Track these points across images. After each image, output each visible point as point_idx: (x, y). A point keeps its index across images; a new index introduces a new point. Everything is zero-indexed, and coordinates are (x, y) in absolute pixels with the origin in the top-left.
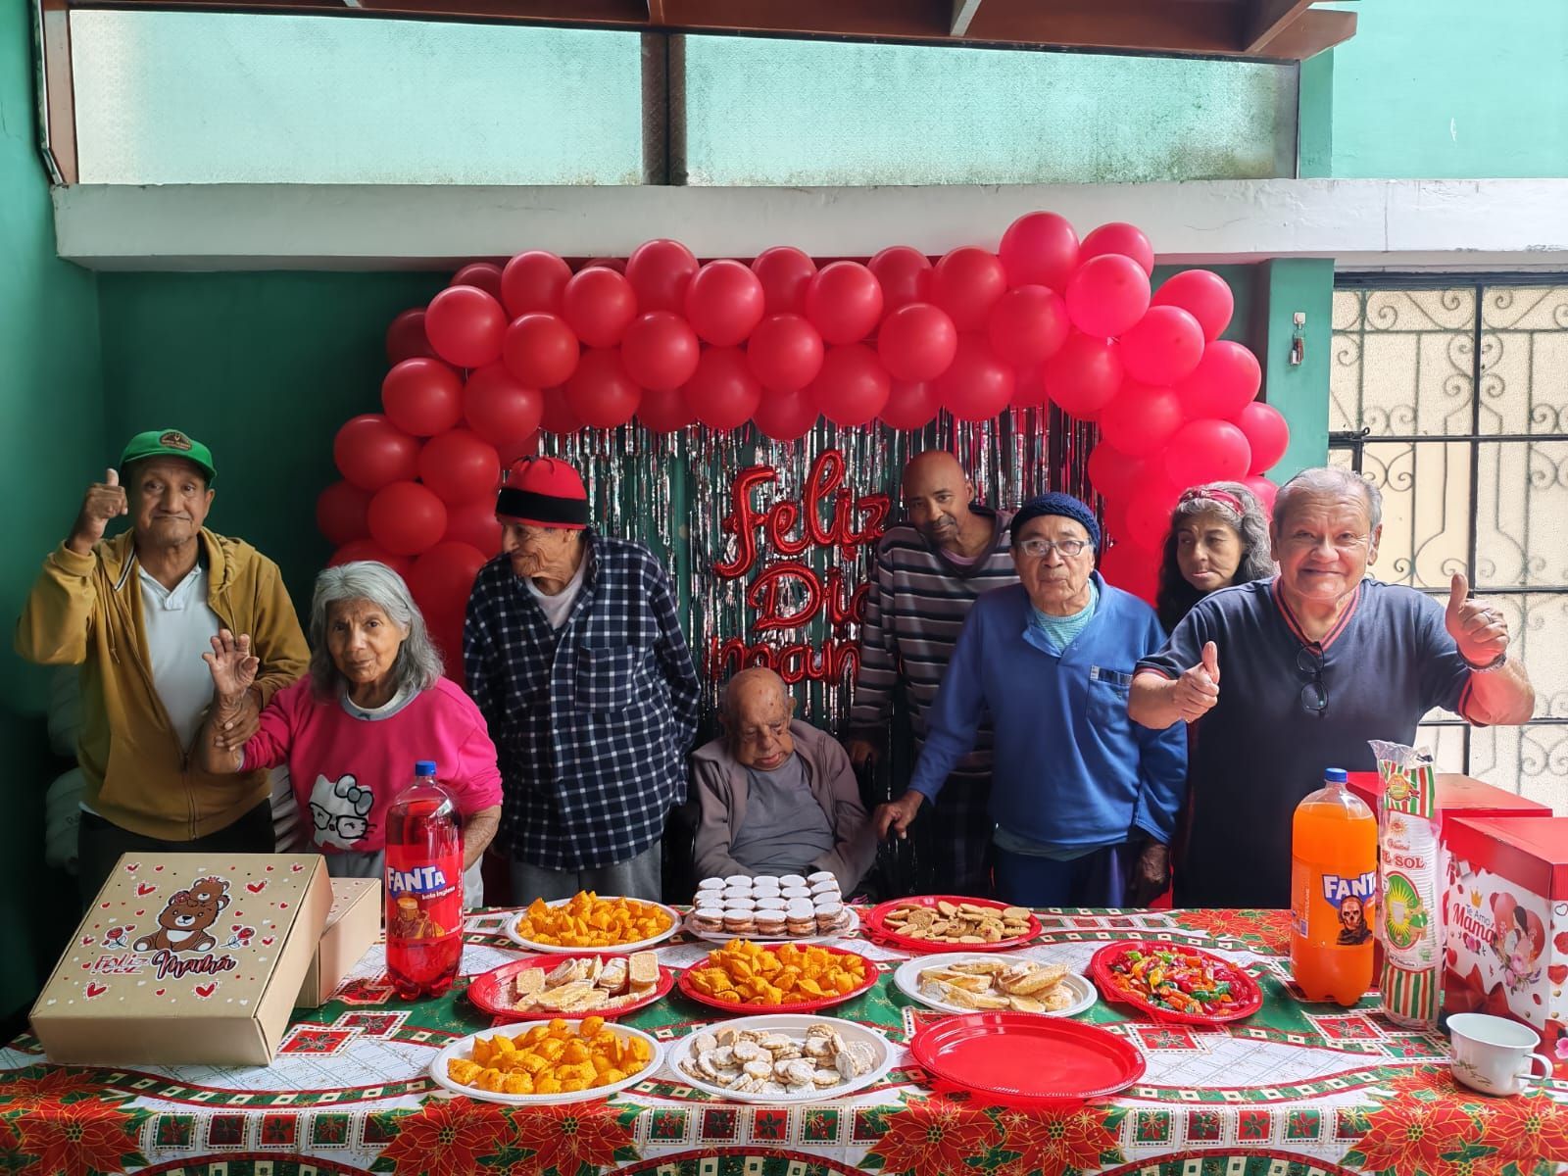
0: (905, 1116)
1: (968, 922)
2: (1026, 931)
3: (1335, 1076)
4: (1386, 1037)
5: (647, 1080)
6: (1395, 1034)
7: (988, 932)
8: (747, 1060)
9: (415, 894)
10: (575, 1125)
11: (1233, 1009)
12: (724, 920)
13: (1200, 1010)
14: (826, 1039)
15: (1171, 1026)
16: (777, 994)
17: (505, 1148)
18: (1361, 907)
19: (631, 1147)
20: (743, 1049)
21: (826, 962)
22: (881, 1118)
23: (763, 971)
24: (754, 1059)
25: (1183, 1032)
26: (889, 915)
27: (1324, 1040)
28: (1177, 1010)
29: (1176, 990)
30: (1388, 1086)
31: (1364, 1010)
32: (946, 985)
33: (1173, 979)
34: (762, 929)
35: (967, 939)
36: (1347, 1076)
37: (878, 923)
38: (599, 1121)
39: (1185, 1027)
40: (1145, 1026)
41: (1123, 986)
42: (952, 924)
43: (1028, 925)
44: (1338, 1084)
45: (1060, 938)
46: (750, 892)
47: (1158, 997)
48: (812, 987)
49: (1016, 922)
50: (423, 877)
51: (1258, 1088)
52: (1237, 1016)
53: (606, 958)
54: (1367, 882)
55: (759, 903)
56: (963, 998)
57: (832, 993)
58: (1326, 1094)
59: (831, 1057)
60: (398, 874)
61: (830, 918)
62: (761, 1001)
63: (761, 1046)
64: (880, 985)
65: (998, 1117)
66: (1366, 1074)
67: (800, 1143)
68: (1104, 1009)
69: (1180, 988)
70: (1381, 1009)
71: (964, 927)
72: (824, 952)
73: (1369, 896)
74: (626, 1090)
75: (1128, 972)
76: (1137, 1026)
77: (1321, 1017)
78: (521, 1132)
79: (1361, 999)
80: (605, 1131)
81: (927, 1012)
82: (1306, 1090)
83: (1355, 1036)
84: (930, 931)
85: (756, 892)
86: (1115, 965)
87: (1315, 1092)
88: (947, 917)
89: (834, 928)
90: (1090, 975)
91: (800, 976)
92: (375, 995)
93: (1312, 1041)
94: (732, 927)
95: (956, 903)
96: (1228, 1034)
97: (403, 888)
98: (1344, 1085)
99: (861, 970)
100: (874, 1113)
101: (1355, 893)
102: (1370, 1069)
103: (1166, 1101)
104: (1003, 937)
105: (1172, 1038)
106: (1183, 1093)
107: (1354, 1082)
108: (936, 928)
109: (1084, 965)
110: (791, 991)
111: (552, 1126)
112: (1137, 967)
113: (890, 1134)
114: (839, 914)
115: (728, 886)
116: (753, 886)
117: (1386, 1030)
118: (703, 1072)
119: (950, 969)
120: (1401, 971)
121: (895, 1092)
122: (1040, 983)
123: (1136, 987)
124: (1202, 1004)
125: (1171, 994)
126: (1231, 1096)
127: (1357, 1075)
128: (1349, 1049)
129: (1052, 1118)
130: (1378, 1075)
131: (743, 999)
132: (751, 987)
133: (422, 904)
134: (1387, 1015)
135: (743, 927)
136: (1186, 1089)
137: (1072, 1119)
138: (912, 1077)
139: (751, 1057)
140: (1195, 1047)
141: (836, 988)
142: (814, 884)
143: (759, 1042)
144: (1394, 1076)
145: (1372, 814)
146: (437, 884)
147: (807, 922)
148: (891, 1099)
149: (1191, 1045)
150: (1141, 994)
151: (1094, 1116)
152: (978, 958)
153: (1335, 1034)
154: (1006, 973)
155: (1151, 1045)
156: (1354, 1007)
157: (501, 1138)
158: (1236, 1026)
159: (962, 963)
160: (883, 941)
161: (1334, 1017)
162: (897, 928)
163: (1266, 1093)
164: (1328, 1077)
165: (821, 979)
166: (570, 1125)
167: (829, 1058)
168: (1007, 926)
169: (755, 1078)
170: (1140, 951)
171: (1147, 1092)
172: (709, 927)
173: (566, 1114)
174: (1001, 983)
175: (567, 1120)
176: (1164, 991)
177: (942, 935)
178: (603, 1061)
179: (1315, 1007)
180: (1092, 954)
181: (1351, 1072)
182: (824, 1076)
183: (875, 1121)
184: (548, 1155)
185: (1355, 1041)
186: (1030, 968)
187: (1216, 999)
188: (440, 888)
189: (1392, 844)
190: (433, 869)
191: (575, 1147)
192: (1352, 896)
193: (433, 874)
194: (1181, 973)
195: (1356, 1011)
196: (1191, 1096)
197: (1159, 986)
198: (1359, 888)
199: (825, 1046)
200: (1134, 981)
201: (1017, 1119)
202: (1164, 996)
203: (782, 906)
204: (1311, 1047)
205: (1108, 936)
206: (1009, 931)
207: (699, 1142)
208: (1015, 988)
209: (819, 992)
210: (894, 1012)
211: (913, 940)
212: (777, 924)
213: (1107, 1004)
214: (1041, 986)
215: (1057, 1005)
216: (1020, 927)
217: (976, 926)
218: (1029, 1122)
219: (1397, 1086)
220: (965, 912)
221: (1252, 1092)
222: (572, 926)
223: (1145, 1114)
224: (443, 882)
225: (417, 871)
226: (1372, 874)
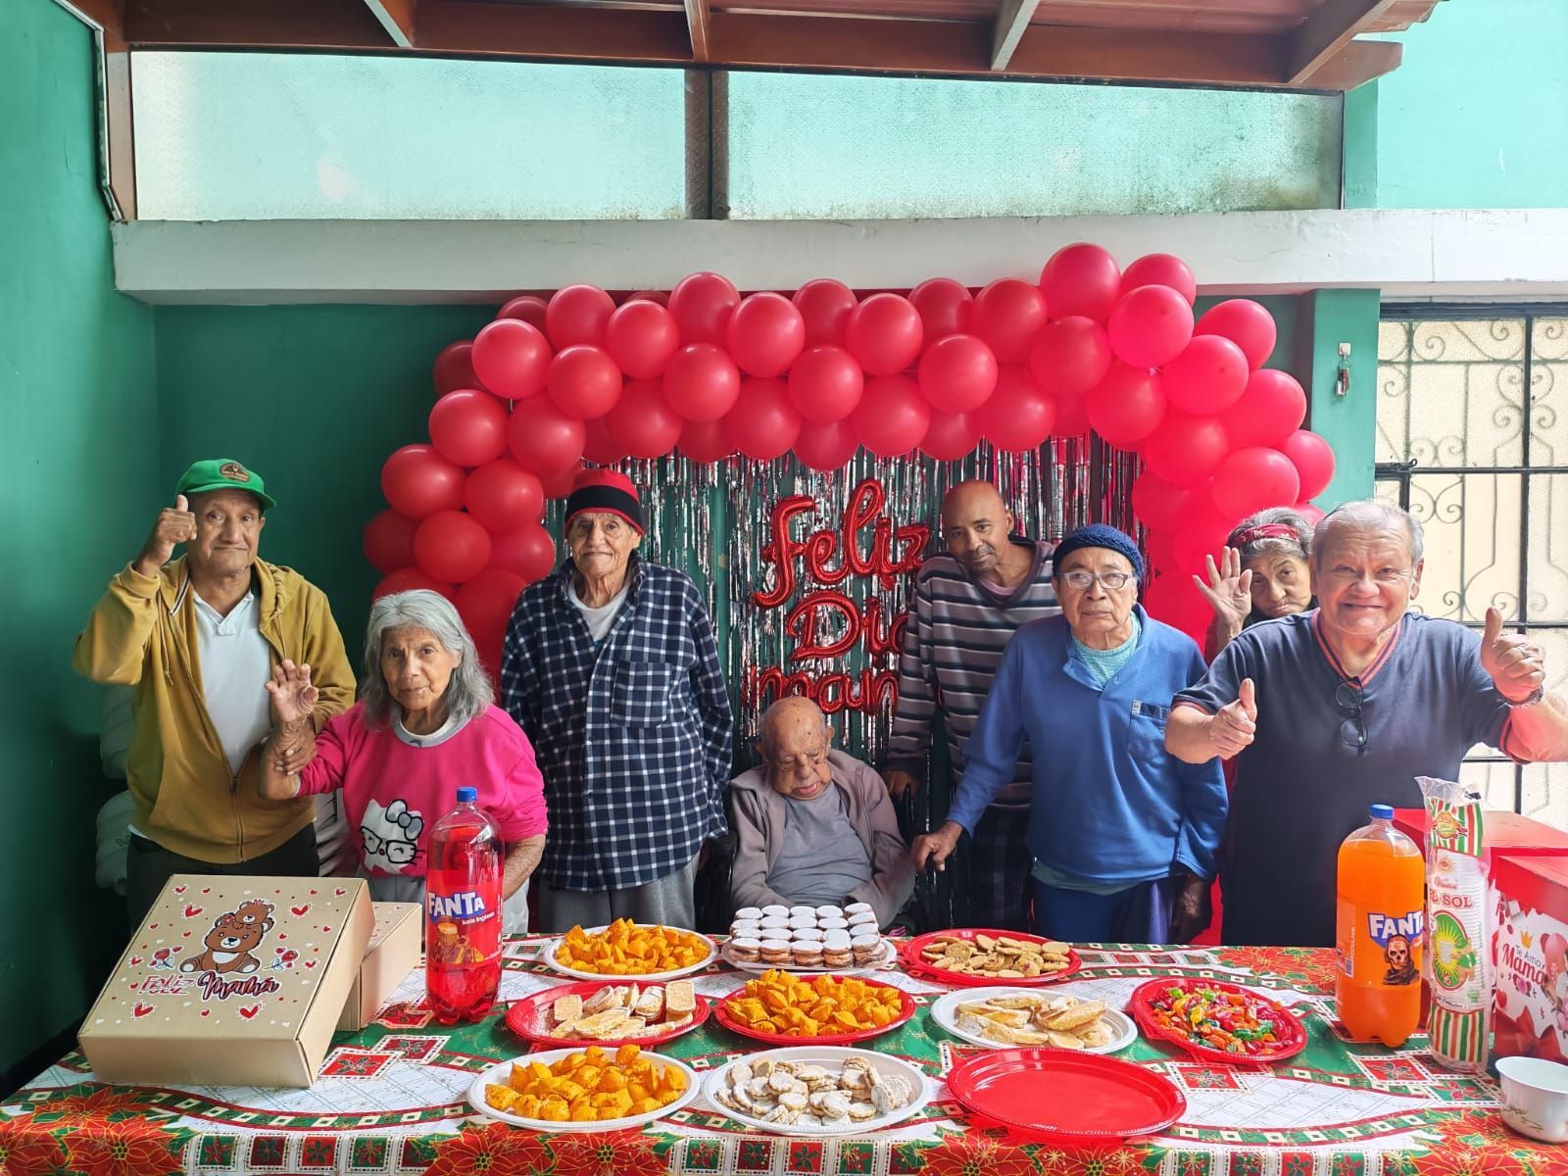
0: (941, 1151)
1: (1007, 956)
2: (1066, 966)
3: (1381, 1118)
4: (1433, 1079)
5: (681, 1109)
6: (1443, 1077)
7: (1027, 967)
8: (783, 1092)
9: (456, 919)
10: (611, 1153)
11: (1277, 1048)
12: (760, 950)
13: (1242, 1049)
14: (862, 1072)
15: (1213, 1065)
16: (812, 1026)
18: (1408, 947)
20: (779, 1081)
21: (863, 994)
22: (917, 1153)
23: (799, 1002)
24: (789, 1090)
25: (1225, 1071)
26: (927, 947)
27: (1369, 1083)
28: (1219, 1048)
29: (1218, 1029)
30: (1436, 1130)
31: (1411, 1052)
32: (984, 1020)
33: (1214, 1017)
34: (799, 960)
35: (1005, 974)
36: (1392, 1119)
37: (915, 955)
38: (634, 1150)
39: (1227, 1066)
40: (1186, 1065)
41: (1164, 1023)
42: (990, 958)
43: (1068, 960)
44: (1383, 1126)
45: (1101, 973)
46: (787, 922)
47: (1200, 1035)
48: (849, 1019)
49: (1055, 957)
50: (463, 902)
51: (1301, 1130)
52: (1282, 1055)
53: (643, 986)
54: (1414, 921)
55: (796, 934)
56: (1001, 1033)
57: (869, 1025)
58: (1371, 1136)
59: (867, 1090)
60: (439, 900)
61: (866, 950)
62: (797, 1033)
63: (796, 1078)
64: (916, 1018)
65: (1036, 1153)
66: (1412, 1116)
68: (1145, 1047)
69: (1222, 1027)
70: (1428, 1051)
71: (1002, 960)
72: (861, 984)
73: (1415, 935)
74: (662, 1119)
75: (1168, 1010)
76: (1178, 1064)
77: (1367, 1058)
78: (557, 1159)
79: (1407, 1040)
80: (639, 1161)
81: (964, 1046)
82: (1350, 1132)
83: (1401, 1078)
84: (968, 965)
85: (793, 923)
86: (1156, 1001)
87: (1360, 1134)
88: (985, 951)
89: (871, 961)
90: (1130, 1012)
91: (836, 1008)
92: (415, 1019)
93: (1357, 1083)
94: (768, 958)
95: (994, 937)
96: (1271, 1074)
97: (443, 913)
98: (1390, 1128)
99: (898, 1003)
100: (909, 1148)
101: (1402, 932)
102: (1418, 1112)
103: (1207, 1142)
104: (1042, 972)
105: (1214, 1077)
106: (1224, 1134)
107: (1401, 1125)
108: (974, 962)
109: (1124, 1001)
110: (827, 1023)
111: (587, 1154)
112: (1178, 1005)
113: (926, 1170)
114: (875, 946)
115: (765, 916)
116: (790, 916)
117: (1433, 1072)
118: (739, 1102)
119: (987, 1003)
120: (1448, 1012)
121: (932, 1126)
122: (1079, 1019)
123: (1177, 1024)
124: (1244, 1043)
125: (1212, 1033)
126: (1274, 1138)
127: (1403, 1118)
128: (1395, 1091)
129: (1090, 1156)
130: (1425, 1119)
131: (779, 1030)
132: (787, 1018)
133: (462, 930)
134: (1435, 1057)
135: (779, 957)
136: (1228, 1129)
137: (1111, 1158)
138: (949, 1112)
139: (786, 1088)
140: (1237, 1086)
141: (873, 1021)
142: (851, 915)
143: (795, 1074)
144: (1442, 1120)
145: (1418, 853)
146: (476, 909)
147: (844, 953)
148: (926, 1134)
149: (1233, 1085)
150: (1182, 1031)
151: (1133, 1156)
152: (1016, 992)
153: (1380, 1075)
154: (1045, 1008)
155: (1193, 1084)
156: (1400, 1048)
157: (537, 1164)
158: (1279, 1066)
159: (1000, 997)
160: (919, 974)
161: (1380, 1058)
162: (934, 961)
163: (1309, 1135)
164: (1374, 1120)
165: (858, 1012)
166: (605, 1153)
167: (864, 1092)
168: (1046, 961)
169: (790, 1109)
170: (1182, 988)
171: (1187, 1132)
172: (745, 957)
173: (601, 1142)
174: (1039, 1018)
175: (602, 1148)
176: (1205, 1029)
177: (980, 968)
178: (639, 1090)
179: (1360, 1048)
180: (1133, 990)
181: (1397, 1115)
182: (860, 1109)
183: (911, 1156)
185: (1402, 1083)
186: (1068, 1004)
187: (1259, 1038)
188: (480, 913)
189: (1439, 883)
190: (473, 895)
192: (1399, 935)
193: (473, 900)
194: (1223, 1011)
195: (1403, 1052)
196: (1232, 1136)
197: (1200, 1024)
198: (1406, 927)
199: (861, 1078)
200: (1175, 1019)
201: (1054, 1156)
202: (1206, 1035)
203: (819, 937)
204: (1357, 1088)
205: (1149, 972)
206: (1048, 966)
207: (734, 1173)
208: (1052, 1024)
209: (856, 1024)
210: (930, 1046)
211: (951, 974)
212: (815, 955)
213: (1147, 1041)
214: (1080, 1022)
215: (1096, 1041)
216: (1059, 961)
217: (1015, 960)
218: (1066, 1160)
219: (1445, 1130)
220: (1003, 946)
221: (1295, 1133)
222: (609, 953)
223: (1185, 1154)
224: (483, 907)
225: (457, 897)
226: (1419, 913)
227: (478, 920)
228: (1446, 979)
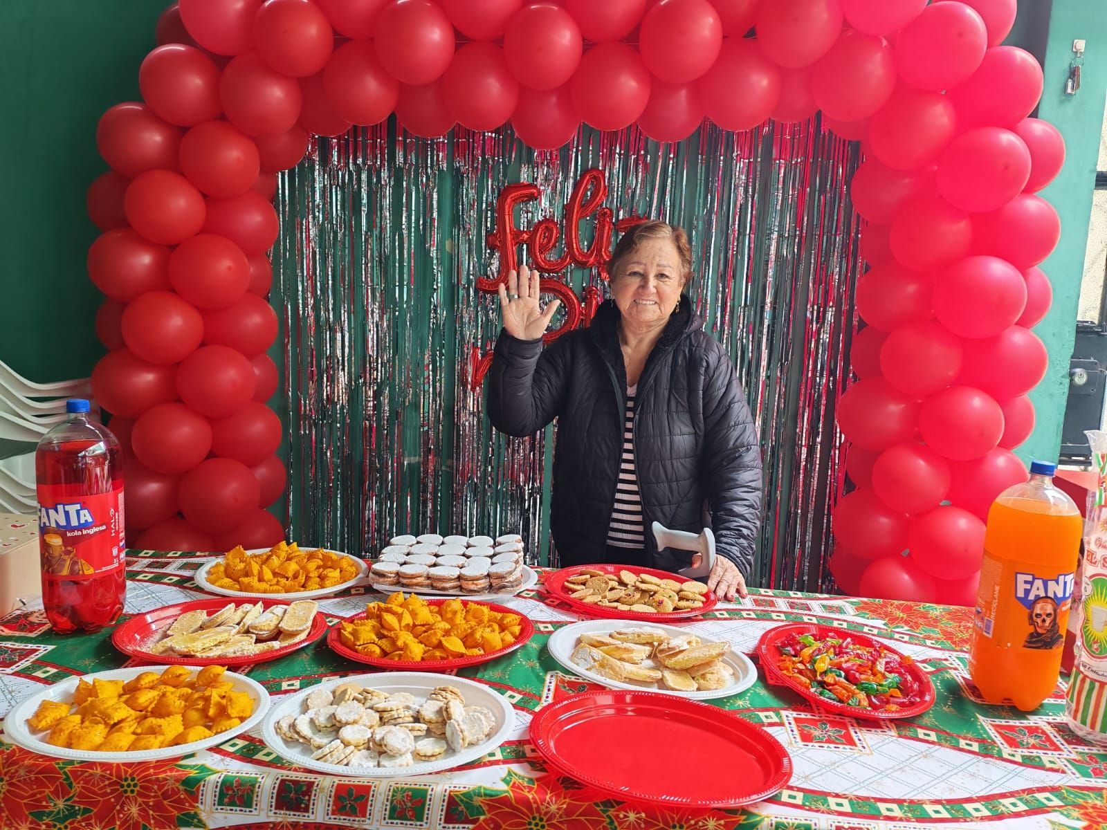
0: (504, 801)
1: (643, 592)
2: (701, 605)
3: (1012, 794)
4: (1071, 752)
5: (237, 737)
6: (1080, 749)
7: (661, 603)
8: (347, 723)
9: (61, 531)
10: (135, 785)
11: (902, 705)
12: (397, 574)
13: (865, 703)
14: (442, 704)
15: (832, 718)
16: (417, 651)
17: (61, 804)
18: (1055, 611)
19: (195, 813)
20: (343, 712)
21: (486, 619)
22: (477, 801)
23: (415, 626)
24: (355, 722)
25: (844, 726)
26: (572, 578)
27: (1000, 751)
28: (841, 701)
29: (842, 680)
30: (1076, 813)
31: (1045, 718)
32: (597, 653)
33: (840, 668)
34: (434, 584)
35: (639, 608)
36: (1025, 796)
37: (556, 586)
38: (161, 783)
39: (847, 720)
40: (803, 715)
41: (787, 669)
42: (627, 592)
43: (704, 599)
44: (1014, 805)
45: (735, 614)
46: (436, 550)
47: (823, 684)
48: (455, 645)
49: (691, 596)
50: (67, 514)
51: (920, 803)
52: (906, 714)
53: (268, 604)
54: (1065, 583)
55: (439, 560)
56: (612, 668)
57: (476, 652)
58: (1000, 817)
59: (444, 723)
60: (43, 510)
61: (501, 577)
62: (400, 656)
63: (371, 708)
64: (533, 645)
65: (611, 812)
66: (1047, 795)
67: (384, 823)
68: (763, 692)
69: (846, 678)
70: (1064, 718)
71: (638, 595)
72: (485, 609)
73: (1064, 598)
74: (210, 749)
75: (795, 656)
76: (795, 714)
77: (998, 722)
78: (77, 788)
79: (1042, 705)
80: (166, 795)
81: (573, 678)
82: (977, 810)
83: (1034, 747)
84: (604, 597)
85: (441, 551)
86: (784, 646)
87: (988, 813)
88: (625, 585)
89: (504, 587)
90: (754, 657)
91: (447, 633)
92: (33, 627)
93: (987, 751)
94: (405, 581)
95: (637, 573)
96: (893, 733)
97: (48, 524)
98: (1022, 807)
99: (517, 629)
100: (468, 795)
101: (1051, 594)
102: (1053, 790)
103: (810, 810)
104: (675, 609)
105: (831, 731)
106: (832, 801)
107: (1035, 805)
108: (610, 595)
109: (751, 644)
110: (434, 648)
111: (110, 785)
112: (807, 652)
113: (485, 821)
114: (511, 573)
115: (418, 543)
116: (443, 543)
117: (1069, 743)
118: (298, 733)
119: (610, 636)
120: (1093, 681)
121: (503, 770)
122: (696, 659)
123: (800, 672)
124: (868, 696)
125: (836, 683)
126: (888, 810)
127: (1038, 795)
128: (1029, 763)
129: (673, 820)
130: (1062, 799)
131: (385, 653)
132: (393, 641)
133: (67, 542)
134: (1071, 726)
135: (415, 581)
136: (837, 796)
137: (696, 823)
138: (529, 754)
139: (351, 720)
140: (854, 744)
141: (482, 646)
142: (500, 544)
143: (368, 704)
144: (1081, 801)
146: (82, 521)
147: (478, 579)
148: (493, 780)
149: (851, 742)
150: (803, 679)
151: (722, 822)
152: (641, 627)
153: (1012, 743)
154: (664, 646)
155: (806, 738)
156: (1034, 713)
157: (56, 793)
158: (903, 725)
159: (623, 630)
160: (557, 602)
161: (1012, 723)
162: (574, 591)
163: (930, 809)
164: (1003, 796)
165: (467, 640)
166: (129, 786)
167: (440, 728)
168: (681, 599)
169: (346, 744)
170: (813, 635)
171: (790, 797)
172: (381, 580)
173: (126, 772)
174: (659, 655)
175: (126, 780)
176: (829, 679)
177: (617, 601)
178: (194, 715)
179: (992, 710)
180: (763, 632)
181: (1030, 791)
182: (428, 746)
183: (469, 805)
184: (106, 816)
185: (1035, 752)
186: (689, 643)
187: (884, 693)
188: (86, 526)
189: (1100, 543)
190: (78, 507)
191: (134, 810)
192: (1047, 597)
193: (78, 512)
194: (848, 662)
195: (1036, 717)
196: (841, 805)
197: (824, 673)
198: (1055, 589)
199: (440, 712)
200: (801, 666)
201: (632, 816)
202: (829, 684)
203: (460, 564)
204: (986, 756)
205: (783, 617)
206: (683, 604)
207: (271, 814)
208: (671, 662)
209: (461, 649)
210: (538, 676)
211: (584, 605)
212: (450, 580)
213: (767, 686)
214: (698, 663)
215: (712, 684)
216: (694, 600)
217: (652, 596)
218: (646, 822)
219: (1086, 814)
220: (643, 582)
221: (915, 806)
222: (256, 572)
223: (782, 824)
224: (90, 520)
225: (60, 507)
226: (1071, 576)
227: (85, 532)
228: (1095, 646)
